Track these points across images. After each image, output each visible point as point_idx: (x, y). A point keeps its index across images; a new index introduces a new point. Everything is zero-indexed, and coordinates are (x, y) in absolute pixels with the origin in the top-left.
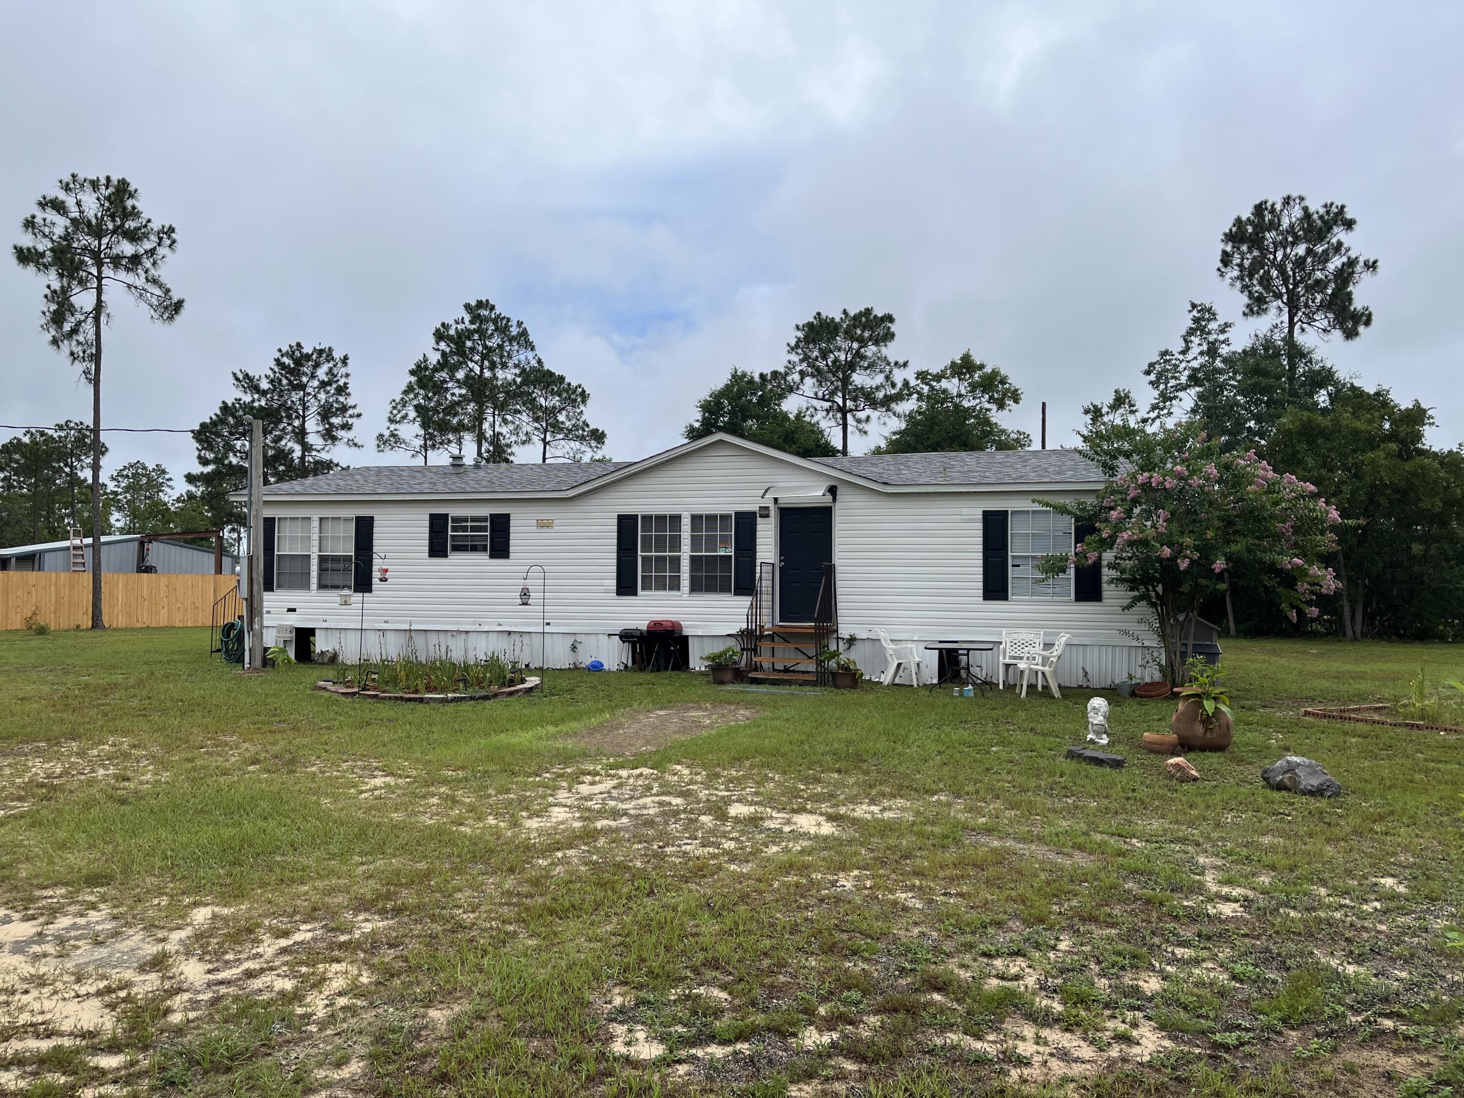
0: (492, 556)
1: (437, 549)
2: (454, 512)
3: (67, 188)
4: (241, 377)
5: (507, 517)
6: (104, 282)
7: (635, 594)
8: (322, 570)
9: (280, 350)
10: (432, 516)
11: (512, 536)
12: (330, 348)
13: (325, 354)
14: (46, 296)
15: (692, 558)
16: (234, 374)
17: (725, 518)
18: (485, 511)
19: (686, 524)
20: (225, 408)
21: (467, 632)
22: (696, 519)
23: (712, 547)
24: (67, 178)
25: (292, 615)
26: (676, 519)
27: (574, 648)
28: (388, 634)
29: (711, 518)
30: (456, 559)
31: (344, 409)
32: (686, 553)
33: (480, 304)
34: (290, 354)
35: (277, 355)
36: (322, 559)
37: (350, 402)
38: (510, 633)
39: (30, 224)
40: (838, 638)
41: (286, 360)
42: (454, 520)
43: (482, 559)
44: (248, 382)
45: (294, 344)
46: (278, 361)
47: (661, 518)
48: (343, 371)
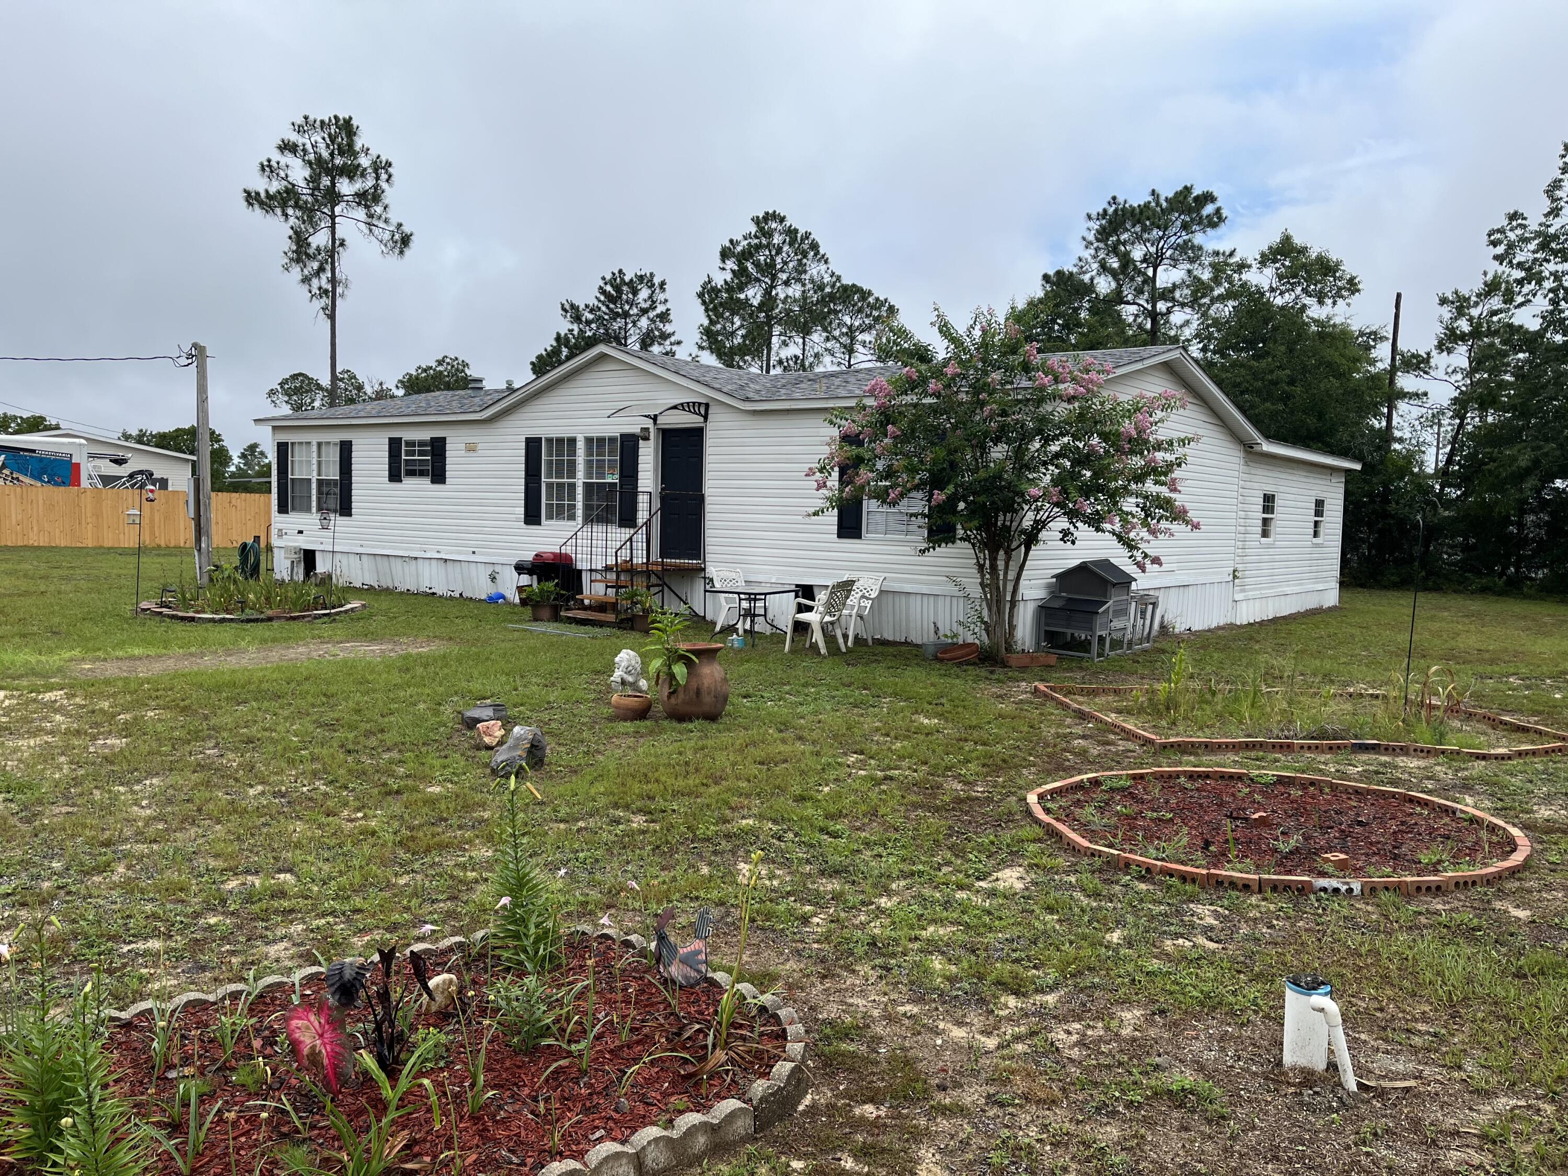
0: (433, 482)
1: (394, 476)
2: (408, 435)
3: (300, 130)
4: (567, 307)
5: (443, 440)
6: (337, 220)
7: (539, 524)
8: (320, 492)
9: (603, 278)
10: (390, 439)
11: (448, 461)
12: (651, 274)
13: (646, 280)
14: (290, 238)
15: (586, 485)
16: (563, 305)
17: (612, 440)
18: (425, 435)
19: (581, 445)
20: (558, 338)
21: (416, 558)
22: (589, 441)
23: (601, 475)
24: (300, 121)
25: (300, 537)
26: (572, 441)
27: (493, 579)
28: (364, 558)
29: (601, 440)
30: (410, 483)
31: (665, 336)
32: (580, 479)
33: (768, 217)
34: (612, 282)
35: (601, 283)
36: (320, 482)
37: (668, 328)
38: (446, 560)
39: (268, 168)
40: (705, 578)
41: (608, 288)
42: (408, 444)
43: (424, 483)
44: (573, 312)
45: (616, 272)
46: (602, 291)
47: (560, 441)
48: (662, 297)
